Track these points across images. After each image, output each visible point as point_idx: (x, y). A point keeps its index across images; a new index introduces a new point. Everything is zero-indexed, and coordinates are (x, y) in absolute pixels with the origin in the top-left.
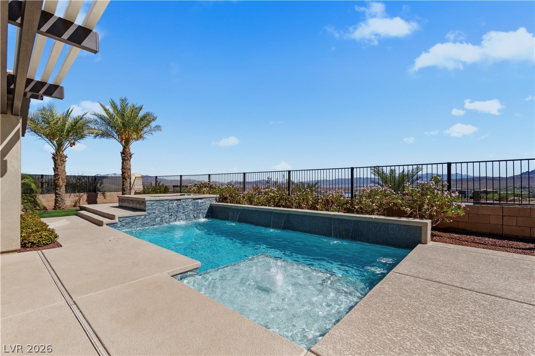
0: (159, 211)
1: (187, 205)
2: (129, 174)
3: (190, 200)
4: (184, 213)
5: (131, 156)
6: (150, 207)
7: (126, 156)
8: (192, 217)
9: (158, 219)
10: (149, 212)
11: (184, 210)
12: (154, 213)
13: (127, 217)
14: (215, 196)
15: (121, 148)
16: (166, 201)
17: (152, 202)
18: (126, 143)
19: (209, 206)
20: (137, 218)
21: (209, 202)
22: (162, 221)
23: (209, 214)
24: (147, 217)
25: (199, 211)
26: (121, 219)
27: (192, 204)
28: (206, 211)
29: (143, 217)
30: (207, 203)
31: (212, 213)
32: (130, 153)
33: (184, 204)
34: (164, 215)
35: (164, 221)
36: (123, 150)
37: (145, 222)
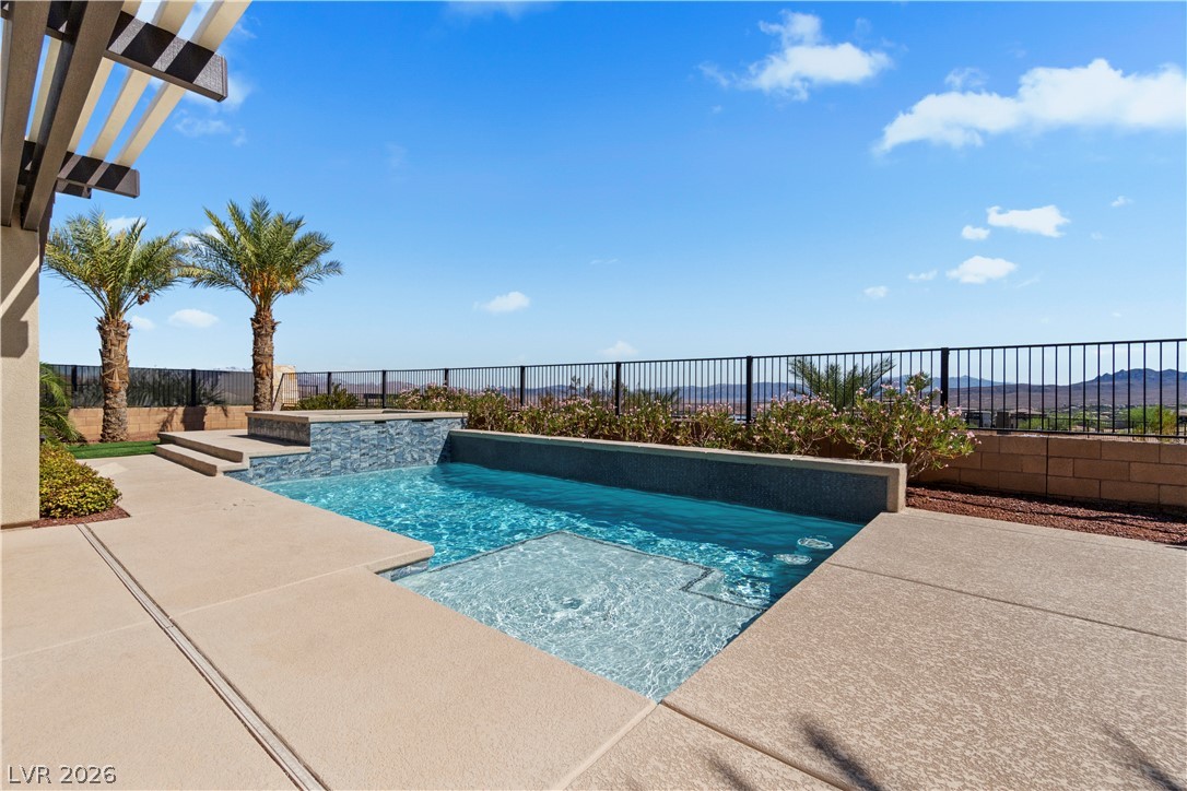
0: (338, 444)
1: (398, 434)
2: (269, 365)
3: (406, 422)
4: (391, 450)
5: (273, 328)
6: (319, 437)
7: (262, 327)
8: (409, 459)
9: (337, 463)
10: (317, 446)
11: (392, 443)
12: (328, 450)
13: (268, 457)
14: (459, 414)
15: (251, 310)
16: (354, 425)
17: (323, 426)
18: (264, 299)
19: (445, 437)
20: (291, 459)
21: (446, 428)
22: (344, 467)
23: (445, 453)
24: (312, 458)
25: (424, 447)
26: (256, 462)
27: (411, 432)
28: (440, 447)
29: (303, 457)
30: (441, 429)
31: (453, 451)
32: (272, 321)
33: (392, 431)
34: (348, 454)
35: (349, 466)
36: (257, 314)
37: (308, 468)
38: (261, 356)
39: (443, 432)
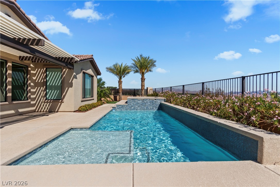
0: (133, 104)
1: (147, 102)
3: (149, 100)
4: (145, 106)
5: (144, 80)
6: (129, 102)
7: (143, 80)
8: (150, 108)
9: (133, 108)
10: (129, 104)
11: (145, 104)
12: (131, 105)
13: (120, 105)
14: (164, 98)
15: (141, 76)
16: (136, 100)
17: (130, 100)
18: (143, 74)
19: (159, 104)
20: (124, 106)
21: (159, 101)
22: (134, 109)
23: (159, 108)
24: (128, 106)
25: (153, 106)
26: (117, 106)
27: (150, 102)
28: (158, 106)
29: (126, 106)
30: (158, 102)
31: (161, 107)
32: (144, 78)
33: (145, 102)
34: (135, 106)
35: (135, 109)
36: (142, 77)
37: (127, 108)
38: (142, 86)
39: (158, 103)
